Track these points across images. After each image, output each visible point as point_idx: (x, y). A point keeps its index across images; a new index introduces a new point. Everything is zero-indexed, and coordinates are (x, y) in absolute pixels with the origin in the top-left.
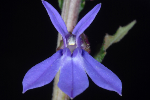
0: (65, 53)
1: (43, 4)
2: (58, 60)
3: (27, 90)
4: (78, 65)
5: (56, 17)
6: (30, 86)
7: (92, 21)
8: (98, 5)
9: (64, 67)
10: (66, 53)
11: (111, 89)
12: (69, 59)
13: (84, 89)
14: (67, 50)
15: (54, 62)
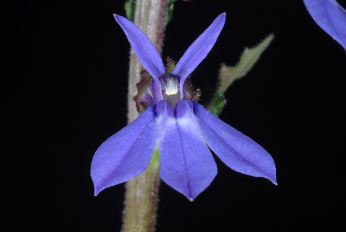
0: (163, 111)
1: (118, 22)
2: (150, 125)
3: (104, 188)
4: (190, 132)
5: (143, 45)
6: (106, 181)
7: (211, 47)
8: (220, 16)
9: (165, 139)
10: (166, 112)
11: (257, 175)
12: (171, 122)
13: (211, 180)
14: (166, 106)
15: (144, 129)
